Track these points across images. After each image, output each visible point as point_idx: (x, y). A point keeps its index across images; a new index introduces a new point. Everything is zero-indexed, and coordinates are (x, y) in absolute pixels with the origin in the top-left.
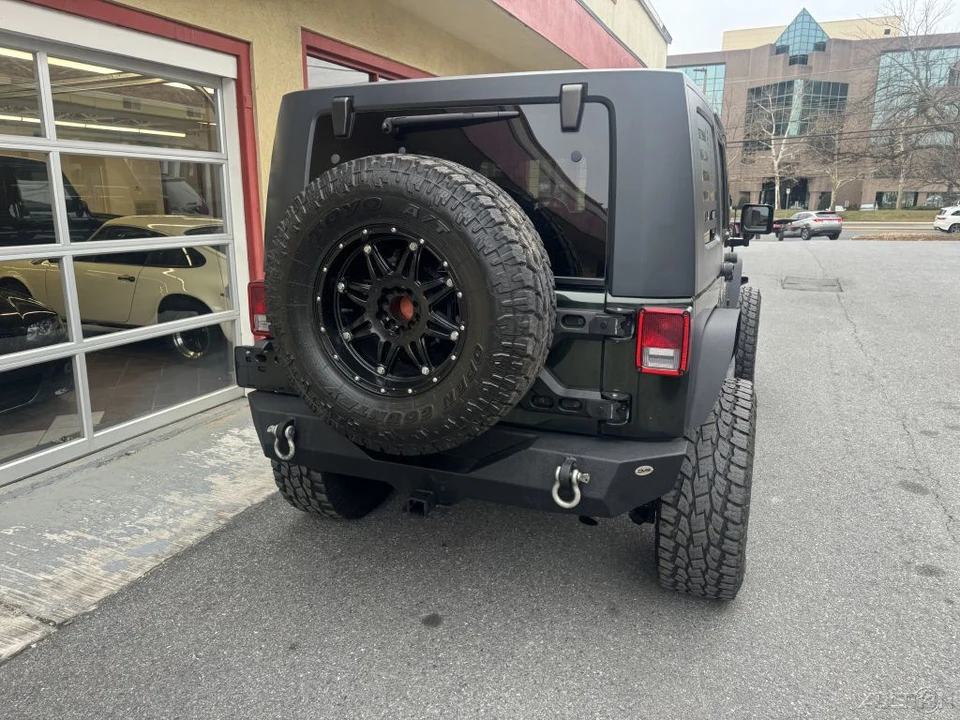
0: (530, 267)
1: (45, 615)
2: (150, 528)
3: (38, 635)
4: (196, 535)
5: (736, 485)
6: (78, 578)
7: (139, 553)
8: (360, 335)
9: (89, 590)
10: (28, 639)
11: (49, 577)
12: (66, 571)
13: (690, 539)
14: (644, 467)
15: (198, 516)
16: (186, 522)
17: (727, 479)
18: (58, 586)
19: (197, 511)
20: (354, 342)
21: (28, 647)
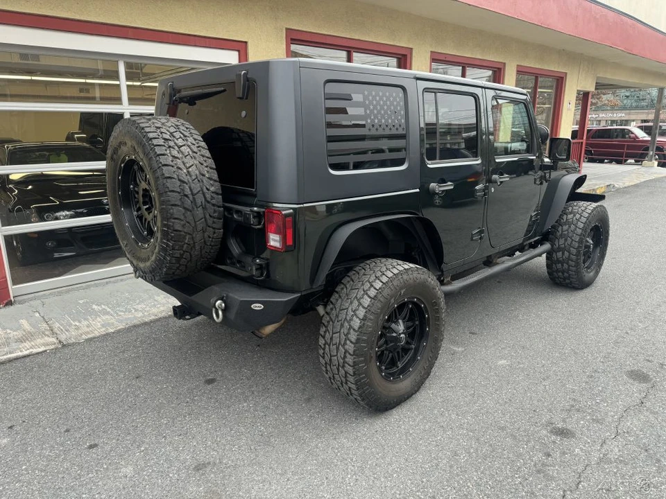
0: (180, 180)
1: (63, 340)
2: (136, 310)
3: (53, 347)
4: (153, 318)
5: (354, 330)
6: (88, 327)
7: (121, 321)
8: (139, 213)
9: (88, 333)
10: (47, 348)
11: (78, 324)
12: (86, 323)
13: (330, 360)
14: (257, 305)
15: (162, 309)
16: (154, 310)
17: (350, 325)
18: (77, 328)
19: (163, 306)
20: (138, 217)
21: (46, 351)
